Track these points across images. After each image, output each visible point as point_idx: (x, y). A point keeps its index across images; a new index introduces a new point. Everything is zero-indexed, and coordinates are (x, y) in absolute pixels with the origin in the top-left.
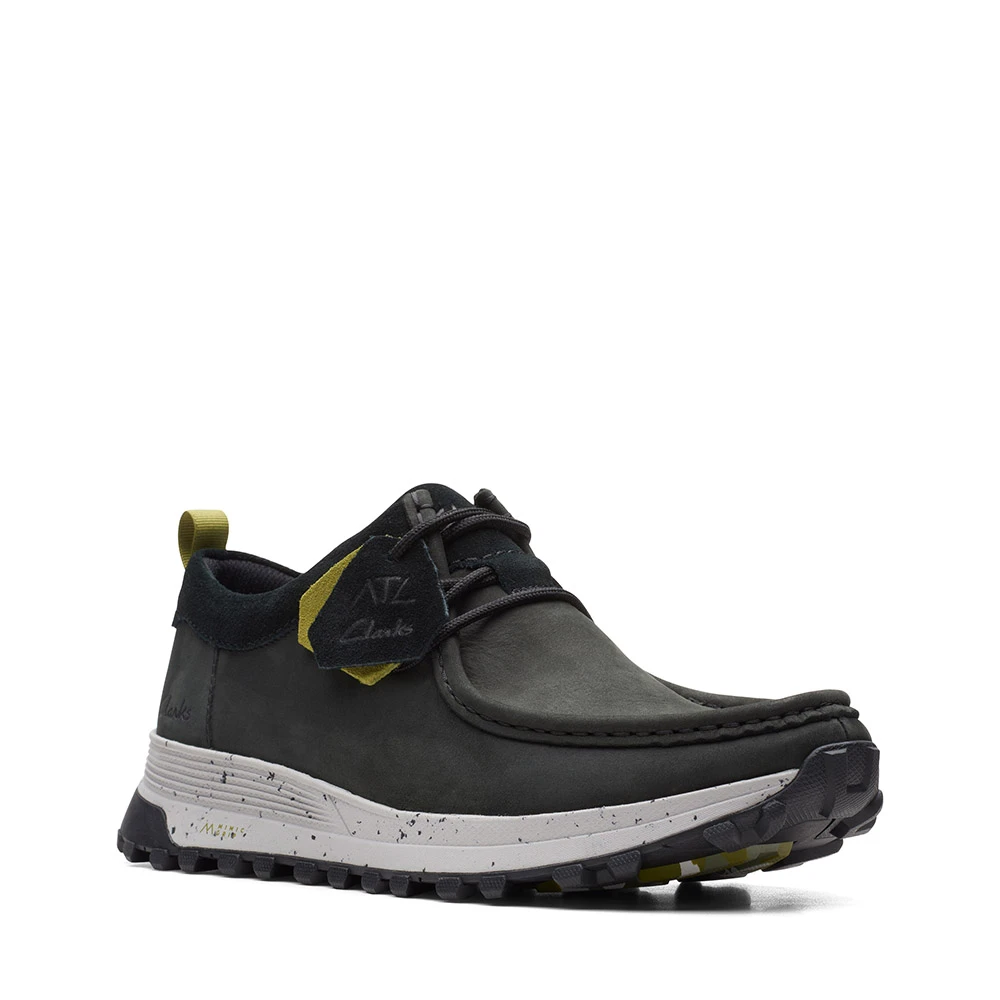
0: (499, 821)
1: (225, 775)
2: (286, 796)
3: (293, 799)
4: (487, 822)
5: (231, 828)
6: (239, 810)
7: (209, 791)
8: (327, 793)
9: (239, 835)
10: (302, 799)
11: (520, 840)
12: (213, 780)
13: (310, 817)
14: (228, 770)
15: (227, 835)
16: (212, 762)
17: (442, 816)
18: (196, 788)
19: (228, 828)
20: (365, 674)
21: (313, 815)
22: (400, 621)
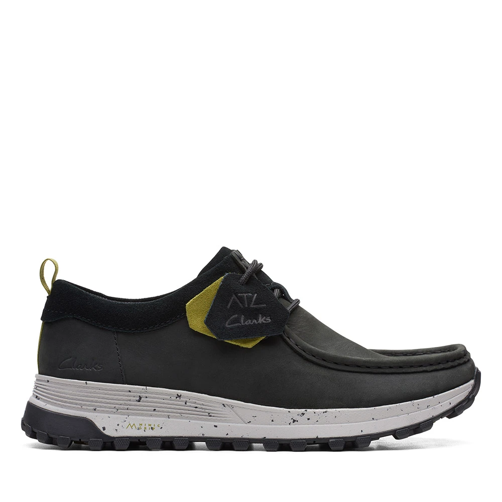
0: (361, 411)
1: (140, 398)
2: (190, 406)
3: (196, 407)
4: (354, 411)
5: (150, 425)
6: (151, 416)
7: (126, 407)
8: (224, 403)
9: (156, 428)
10: (204, 407)
11: (373, 419)
12: (130, 400)
13: (211, 416)
14: (141, 395)
15: (148, 428)
16: (130, 391)
17: (325, 410)
18: (114, 406)
19: (147, 425)
20: (245, 342)
21: (212, 415)
22: (260, 315)
